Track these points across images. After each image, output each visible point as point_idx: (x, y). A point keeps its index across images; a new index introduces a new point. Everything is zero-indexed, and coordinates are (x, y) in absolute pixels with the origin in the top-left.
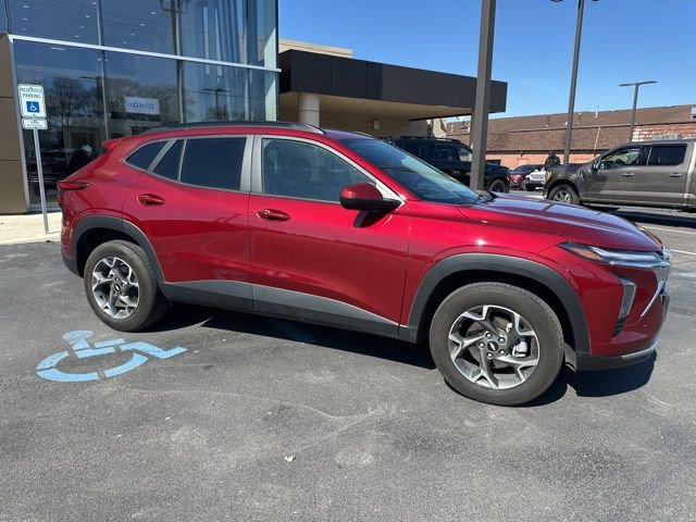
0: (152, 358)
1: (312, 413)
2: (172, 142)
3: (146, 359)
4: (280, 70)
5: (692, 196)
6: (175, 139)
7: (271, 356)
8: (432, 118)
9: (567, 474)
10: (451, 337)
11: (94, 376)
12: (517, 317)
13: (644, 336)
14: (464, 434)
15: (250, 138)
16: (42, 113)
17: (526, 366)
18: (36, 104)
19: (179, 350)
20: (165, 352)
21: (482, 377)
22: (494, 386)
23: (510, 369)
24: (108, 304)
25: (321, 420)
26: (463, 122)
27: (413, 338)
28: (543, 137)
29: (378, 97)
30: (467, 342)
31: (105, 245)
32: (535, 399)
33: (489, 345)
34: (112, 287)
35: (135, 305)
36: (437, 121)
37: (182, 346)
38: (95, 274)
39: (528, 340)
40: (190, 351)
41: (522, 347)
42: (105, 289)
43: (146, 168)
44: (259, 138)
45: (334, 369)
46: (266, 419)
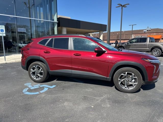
0: (49, 88)
1: (92, 97)
2: (50, 39)
3: (48, 88)
4: (58, 22)
5: (148, 49)
6: (51, 38)
7: (76, 86)
8: (90, 33)
9: (149, 105)
10: (119, 79)
11: (38, 93)
12: (133, 74)
13: (156, 77)
14: (125, 99)
15: (70, 38)
16: (4, 32)
17: (135, 84)
18: (3, 30)
19: (55, 86)
20: (51, 87)
21: (126, 87)
22: (128, 89)
23: (131, 85)
24: (35, 77)
25: (94, 99)
26: (95, 34)
27: (110, 80)
28: (113, 37)
29: (80, 28)
30: (122, 80)
31: (34, 63)
32: (137, 91)
33: (127, 80)
34: (36, 72)
35: (42, 76)
36: (91, 33)
37: (54, 85)
38: (31, 70)
39: (135, 79)
40: (57, 86)
41: (134, 80)
42: (34, 73)
43: (44, 45)
44: (72, 38)
45: (91, 88)
46: (83, 99)
